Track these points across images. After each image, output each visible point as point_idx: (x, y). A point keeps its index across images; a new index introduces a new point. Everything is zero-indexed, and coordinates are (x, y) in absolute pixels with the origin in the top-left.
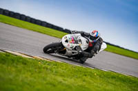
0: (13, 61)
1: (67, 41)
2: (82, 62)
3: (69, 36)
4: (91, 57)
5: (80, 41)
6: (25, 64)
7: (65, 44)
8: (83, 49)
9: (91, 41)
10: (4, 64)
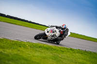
1: (48, 32)
3: (49, 29)
5: (55, 31)
8: (58, 36)
9: (62, 31)
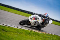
0: (34, 34)
1: (31, 19)
2: (40, 30)
4: (44, 27)
5: (38, 18)
6: (39, 35)
7: (30, 20)
8: (40, 23)
9: (44, 19)
10: (30, 35)
